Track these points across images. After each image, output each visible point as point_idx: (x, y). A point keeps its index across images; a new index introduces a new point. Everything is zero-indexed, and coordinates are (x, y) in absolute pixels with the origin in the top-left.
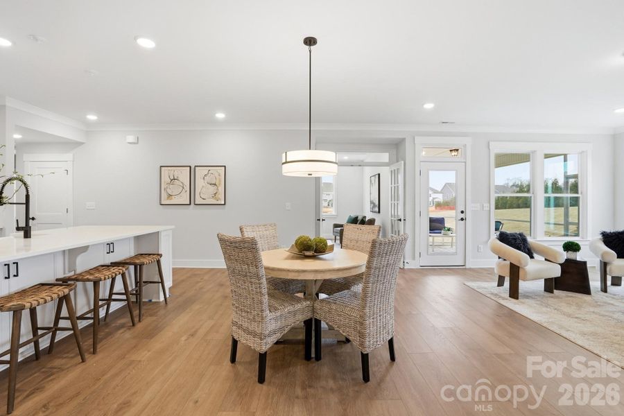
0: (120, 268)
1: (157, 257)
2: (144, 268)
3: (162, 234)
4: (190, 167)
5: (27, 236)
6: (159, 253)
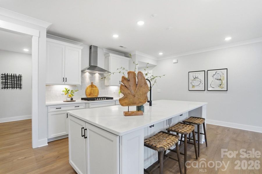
0: (191, 126)
3: (203, 107)
4: (205, 71)
5: (150, 105)
6: (203, 118)
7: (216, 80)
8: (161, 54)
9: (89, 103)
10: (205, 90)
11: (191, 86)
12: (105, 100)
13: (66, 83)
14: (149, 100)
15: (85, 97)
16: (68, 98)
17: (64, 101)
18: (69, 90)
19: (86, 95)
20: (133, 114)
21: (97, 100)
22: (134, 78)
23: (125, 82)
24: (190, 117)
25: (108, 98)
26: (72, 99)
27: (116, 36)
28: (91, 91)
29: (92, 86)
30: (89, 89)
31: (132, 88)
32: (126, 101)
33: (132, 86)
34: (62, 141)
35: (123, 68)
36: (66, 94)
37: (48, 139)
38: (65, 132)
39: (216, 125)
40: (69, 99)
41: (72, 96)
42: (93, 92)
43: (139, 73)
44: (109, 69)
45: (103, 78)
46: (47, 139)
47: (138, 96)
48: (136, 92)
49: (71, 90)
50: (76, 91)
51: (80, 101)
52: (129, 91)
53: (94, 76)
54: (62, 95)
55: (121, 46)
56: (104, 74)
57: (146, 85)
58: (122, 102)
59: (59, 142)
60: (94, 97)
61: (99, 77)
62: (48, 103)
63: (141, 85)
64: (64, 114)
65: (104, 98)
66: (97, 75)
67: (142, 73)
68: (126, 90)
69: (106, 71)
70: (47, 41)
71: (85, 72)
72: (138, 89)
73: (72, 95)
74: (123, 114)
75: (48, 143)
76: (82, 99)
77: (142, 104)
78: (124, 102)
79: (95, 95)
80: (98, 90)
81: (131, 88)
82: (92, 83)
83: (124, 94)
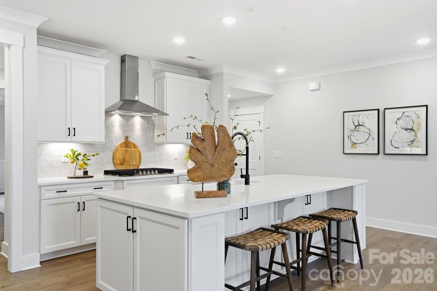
0: (321, 222)
1: (352, 215)
2: (342, 224)
3: (356, 187)
4: (378, 110)
5: (247, 183)
6: (354, 210)
7: (404, 131)
8: (280, 70)
9: (123, 181)
10: (378, 153)
11: (348, 143)
12: (155, 174)
13: (74, 138)
14: (244, 173)
15: (111, 168)
16: (77, 171)
17: (70, 176)
18: (79, 154)
19: (114, 164)
20: (210, 195)
21: (139, 175)
22: (212, 136)
23: (197, 142)
24: (330, 209)
25: (162, 171)
26: (86, 173)
27: (179, 40)
28: (125, 156)
29: (127, 144)
30: (120, 151)
31: (209, 153)
32: (199, 174)
33: (208, 149)
34: (68, 259)
35: (194, 116)
36: (73, 162)
37: (41, 255)
38: (74, 242)
39: (403, 233)
40: (80, 173)
41: (85, 166)
42: (130, 158)
43: (221, 127)
44: (163, 107)
45: (149, 125)
46: (38, 254)
47: (219, 165)
48: (215, 159)
49: (83, 154)
50: (94, 156)
51: (101, 176)
52: (203, 157)
53: (130, 122)
54: (64, 164)
55: (190, 57)
56: (152, 118)
57: (232, 148)
58: (193, 175)
59: (63, 261)
60: (131, 168)
61: (142, 125)
62: (43, 180)
63: (224, 148)
64: (73, 204)
65: (154, 170)
66: (137, 120)
67: (225, 128)
68: (199, 155)
69: (157, 111)
70: (38, 52)
71: (112, 115)
72: (218, 153)
73: (85, 164)
74: (193, 195)
75: (40, 262)
76: (107, 173)
77: (225, 179)
78: (196, 174)
79: (134, 163)
80: (140, 153)
81: (207, 152)
82: (127, 138)
83: (195, 163)
